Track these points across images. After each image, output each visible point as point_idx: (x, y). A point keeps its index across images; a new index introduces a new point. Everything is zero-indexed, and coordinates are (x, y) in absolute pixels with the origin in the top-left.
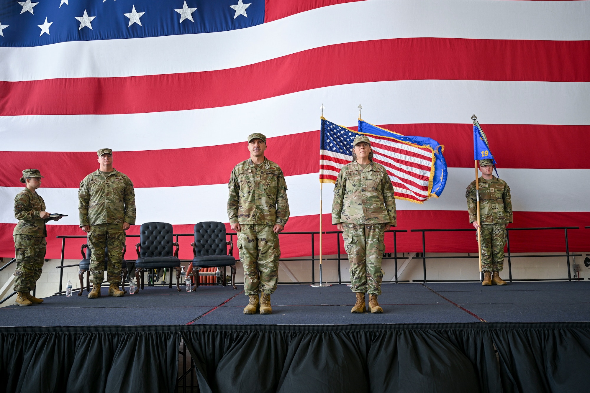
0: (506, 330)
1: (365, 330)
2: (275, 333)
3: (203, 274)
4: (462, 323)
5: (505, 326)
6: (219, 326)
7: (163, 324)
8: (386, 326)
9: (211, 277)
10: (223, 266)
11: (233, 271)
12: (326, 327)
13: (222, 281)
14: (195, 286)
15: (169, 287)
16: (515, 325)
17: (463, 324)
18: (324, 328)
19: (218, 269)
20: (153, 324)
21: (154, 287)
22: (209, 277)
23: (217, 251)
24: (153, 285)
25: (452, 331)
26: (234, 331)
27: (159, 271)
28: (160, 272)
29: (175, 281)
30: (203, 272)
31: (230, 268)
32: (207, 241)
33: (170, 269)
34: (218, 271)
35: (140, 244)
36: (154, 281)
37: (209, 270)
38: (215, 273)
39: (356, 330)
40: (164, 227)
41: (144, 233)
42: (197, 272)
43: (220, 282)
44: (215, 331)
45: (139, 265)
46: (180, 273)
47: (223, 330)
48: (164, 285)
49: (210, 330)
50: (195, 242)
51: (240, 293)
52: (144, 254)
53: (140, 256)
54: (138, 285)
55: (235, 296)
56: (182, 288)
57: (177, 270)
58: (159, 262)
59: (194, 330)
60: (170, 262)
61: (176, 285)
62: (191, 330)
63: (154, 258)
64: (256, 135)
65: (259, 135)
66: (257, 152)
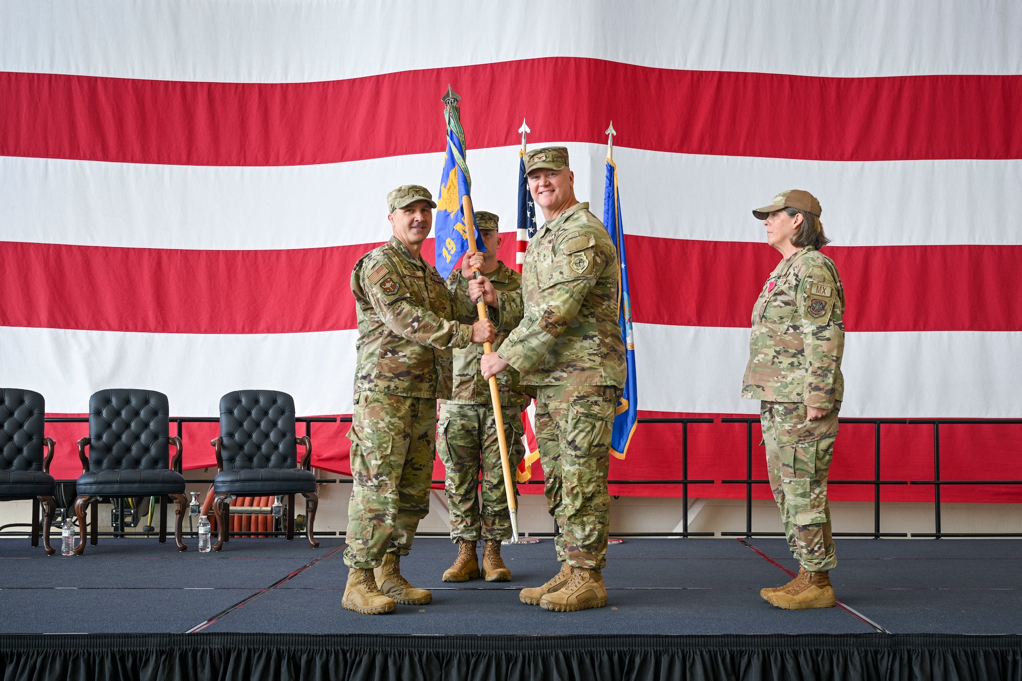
0: (929, 651)
1: (610, 648)
2: (399, 655)
3: (242, 511)
4: (832, 636)
5: (928, 641)
6: (264, 637)
7: (130, 632)
8: (658, 639)
9: (260, 516)
10: (287, 494)
11: (311, 505)
12: (519, 641)
13: (285, 527)
14: (219, 539)
15: (158, 540)
16: (951, 639)
17: (837, 636)
18: (515, 642)
19: (278, 499)
20: (106, 631)
21: (122, 540)
22: (257, 518)
23: (273, 458)
24: (122, 536)
25: (808, 653)
26: (301, 649)
27: (137, 505)
28: (141, 503)
29: (171, 526)
30: (243, 505)
31: (304, 500)
32: (249, 436)
33: (164, 500)
34: (276, 504)
35: (90, 439)
36: (124, 524)
37: (255, 503)
38: (269, 509)
39: (589, 649)
40: (146, 402)
41: (97, 413)
42: (227, 506)
43: (281, 529)
44: (254, 648)
45: (85, 489)
46: (187, 509)
47: (276, 646)
48: (148, 535)
49: (243, 647)
50: (221, 438)
51: (325, 556)
52: (99, 463)
53: (88, 469)
54: (82, 534)
55: (312, 564)
56: (188, 544)
57: (180, 502)
58: (134, 482)
59: (205, 647)
60: (162, 482)
61: (174, 537)
62: (199, 646)
63: (123, 472)
64: (417, 192)
65: (422, 193)
66: (418, 233)
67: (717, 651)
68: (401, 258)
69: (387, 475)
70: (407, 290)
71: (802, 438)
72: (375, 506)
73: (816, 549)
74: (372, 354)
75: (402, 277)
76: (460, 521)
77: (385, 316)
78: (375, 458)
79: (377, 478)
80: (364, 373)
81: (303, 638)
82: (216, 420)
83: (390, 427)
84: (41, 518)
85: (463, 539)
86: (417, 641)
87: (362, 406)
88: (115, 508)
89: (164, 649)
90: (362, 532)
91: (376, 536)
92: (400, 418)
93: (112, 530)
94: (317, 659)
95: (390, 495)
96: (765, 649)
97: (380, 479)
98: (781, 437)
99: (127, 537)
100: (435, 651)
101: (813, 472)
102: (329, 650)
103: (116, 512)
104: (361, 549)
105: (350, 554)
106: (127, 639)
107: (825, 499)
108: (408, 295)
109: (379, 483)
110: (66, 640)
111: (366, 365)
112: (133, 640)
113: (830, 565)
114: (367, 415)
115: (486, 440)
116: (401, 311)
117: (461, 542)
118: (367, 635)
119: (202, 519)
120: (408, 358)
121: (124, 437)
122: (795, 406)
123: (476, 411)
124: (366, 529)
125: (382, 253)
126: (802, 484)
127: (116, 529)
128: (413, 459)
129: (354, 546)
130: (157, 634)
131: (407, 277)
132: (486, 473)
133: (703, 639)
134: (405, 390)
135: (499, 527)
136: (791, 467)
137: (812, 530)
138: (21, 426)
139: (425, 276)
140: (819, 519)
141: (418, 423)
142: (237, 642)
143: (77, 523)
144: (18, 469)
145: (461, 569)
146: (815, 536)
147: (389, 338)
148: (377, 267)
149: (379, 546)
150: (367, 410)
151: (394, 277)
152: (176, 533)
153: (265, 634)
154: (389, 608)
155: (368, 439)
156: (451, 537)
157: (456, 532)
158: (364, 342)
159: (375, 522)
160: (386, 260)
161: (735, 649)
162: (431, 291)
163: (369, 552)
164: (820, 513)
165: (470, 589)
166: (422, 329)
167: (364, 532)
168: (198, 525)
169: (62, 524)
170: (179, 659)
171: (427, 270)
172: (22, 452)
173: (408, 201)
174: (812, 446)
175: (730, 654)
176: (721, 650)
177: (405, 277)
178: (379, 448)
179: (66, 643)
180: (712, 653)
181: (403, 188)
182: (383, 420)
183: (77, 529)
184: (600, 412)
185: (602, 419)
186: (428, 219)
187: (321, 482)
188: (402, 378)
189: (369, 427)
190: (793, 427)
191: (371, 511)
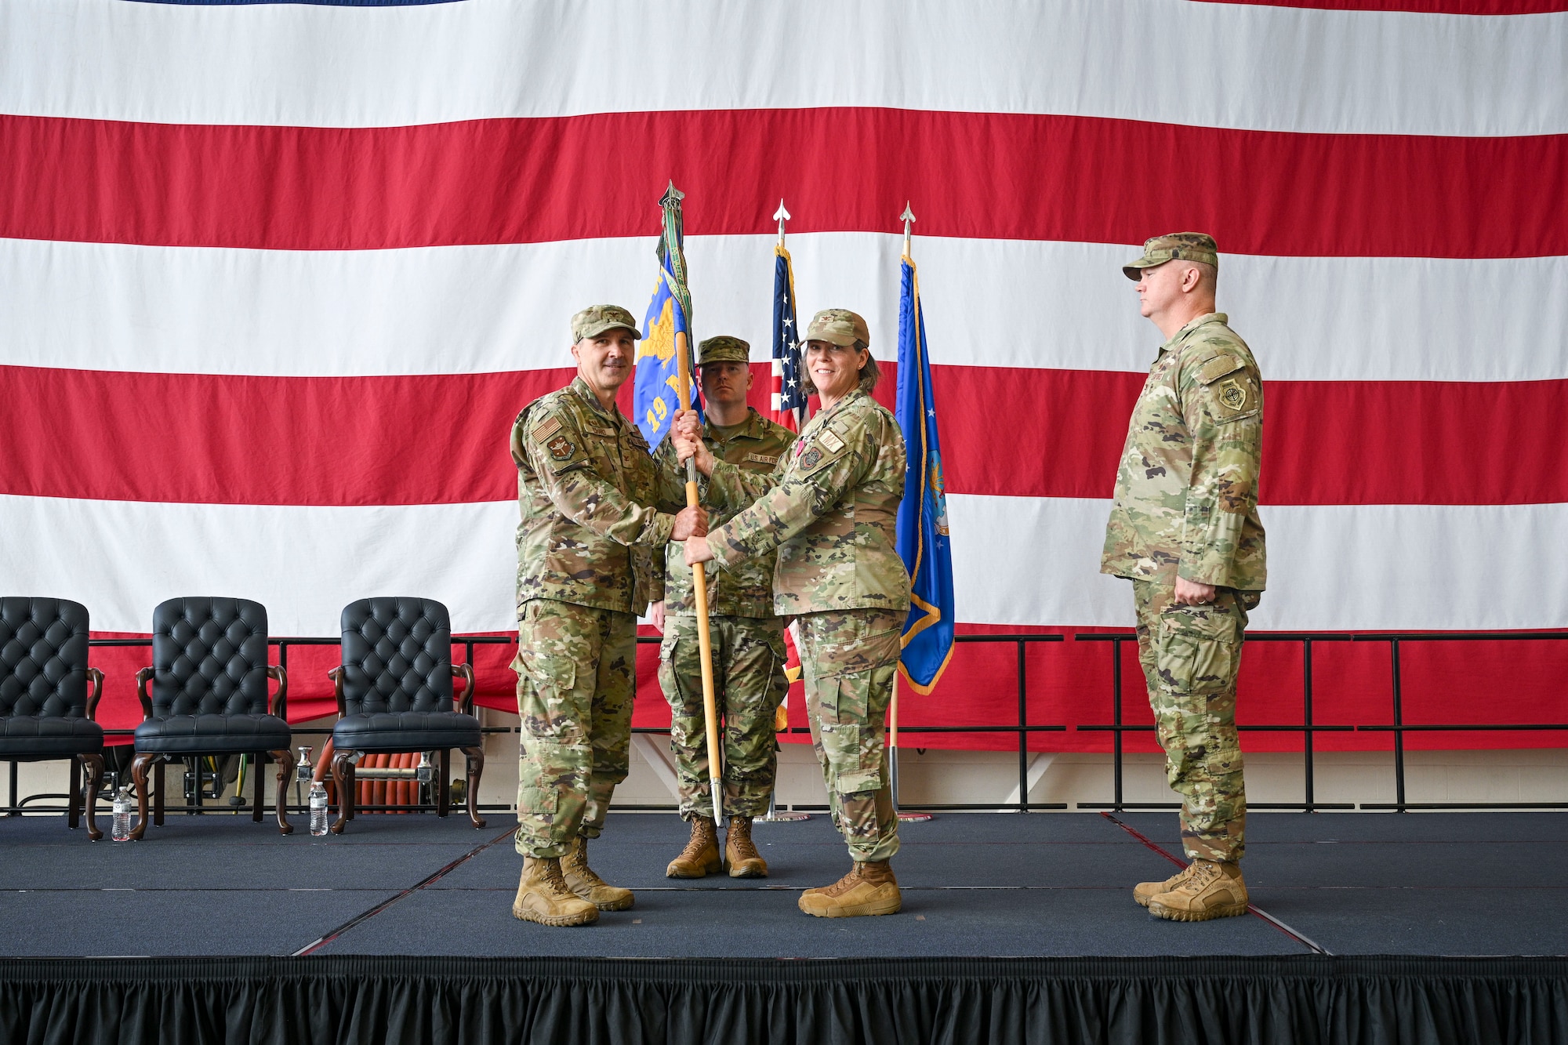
0: (1391, 981)
1: (915, 978)
2: (604, 988)
3: (373, 774)
4: (1244, 958)
5: (1389, 966)
6: (406, 961)
7: (212, 954)
8: (986, 964)
9: (400, 782)
10: (438, 749)
11: (473, 765)
12: (780, 966)
13: (436, 798)
14: (340, 815)
15: (251, 819)
16: (1424, 963)
18: (775, 969)
19: (425, 756)
20: (176, 954)
21: (200, 817)
22: (395, 784)
23: (418, 697)
24: (199, 812)
25: (1209, 984)
26: (461, 980)
27: (220, 768)
28: (226, 764)
29: (271, 798)
30: (374, 765)
31: (464, 758)
32: (384, 665)
33: (260, 758)
34: (423, 763)
35: (153, 671)
36: (202, 794)
37: (392, 763)
38: (412, 771)
39: (884, 979)
40: (235, 616)
41: (165, 632)
42: (351, 767)
43: (429, 800)
44: (392, 978)
45: (147, 742)
46: (294, 771)
47: (423, 976)
48: (236, 810)
49: (375, 977)
50: (343, 668)
51: (495, 841)
52: (166, 705)
53: (150, 715)
54: (141, 810)
55: (475, 852)
56: (295, 824)
57: (283, 762)
58: (217, 733)
59: (320, 976)
60: (258, 732)
61: (274, 812)
62: (311, 975)
63: (200, 718)
64: (614, 315)
65: (622, 317)
66: (613, 374)
67: (1073, 982)
68: (585, 409)
69: (572, 718)
70: (586, 456)
71: (850, 666)
72: (559, 764)
73: (866, 828)
74: (539, 547)
75: (581, 436)
76: (693, 788)
77: (551, 491)
78: (551, 695)
79: (558, 724)
80: (529, 575)
81: (463, 963)
82: (336, 642)
83: (572, 649)
84: (82, 786)
85: (697, 815)
86: (630, 968)
87: (530, 622)
88: (189, 771)
89: (261, 979)
90: (542, 804)
91: (563, 808)
92: (586, 637)
93: (184, 803)
94: (484, 994)
95: (579, 748)
96: (1146, 978)
97: (563, 724)
98: (820, 664)
99: (206, 813)
100: (656, 981)
101: (864, 715)
102: (501, 981)
103: (191, 776)
104: (543, 829)
105: (525, 838)
106: (206, 965)
107: (880, 756)
108: (586, 463)
109: (562, 730)
110: (119, 967)
111: (531, 563)
112: (215, 965)
113: (885, 851)
114: (537, 635)
115: (732, 668)
116: (573, 486)
117: (695, 819)
118: (557, 958)
119: (315, 786)
120: (590, 552)
121: (203, 667)
122: (841, 618)
123: (718, 625)
124: (547, 798)
125: (557, 400)
126: (848, 732)
127: (190, 801)
128: (603, 697)
129: (532, 824)
130: (251, 957)
131: (589, 436)
132: (731, 717)
133: (1052, 964)
134: (586, 597)
135: (750, 798)
136: (834, 708)
137: (860, 801)
138: (54, 651)
139: (618, 436)
140: (870, 784)
141: (610, 644)
142: (367, 969)
143: (135, 793)
144: (51, 714)
145: (695, 858)
146: (864, 809)
147: (562, 524)
148: (546, 420)
149: (568, 822)
150: (537, 627)
151: (569, 436)
152: (278, 808)
153: (408, 957)
154: (590, 916)
155: (541, 668)
156: (680, 812)
157: (687, 805)
158: (527, 531)
159: (559, 787)
160: (561, 410)
161: (1101, 979)
162: (626, 458)
163: (554, 832)
164: (872, 775)
165: (707, 889)
166: (601, 514)
167: (545, 804)
168: (310, 795)
169: (113, 795)
170: (283, 995)
171: (623, 428)
172: (57, 690)
173: (600, 328)
174: (864, 677)
175: (1093, 986)
176: (1080, 979)
177: (586, 436)
178: (557, 680)
179: (119, 970)
180: (1067, 984)
181: (594, 309)
182: (561, 640)
183: (135, 802)
184: (1206, 628)
185: (1210, 638)
186: (627, 354)
187: (487, 731)
188: (581, 581)
189: (542, 650)
190: (838, 649)
191: (552, 771)
